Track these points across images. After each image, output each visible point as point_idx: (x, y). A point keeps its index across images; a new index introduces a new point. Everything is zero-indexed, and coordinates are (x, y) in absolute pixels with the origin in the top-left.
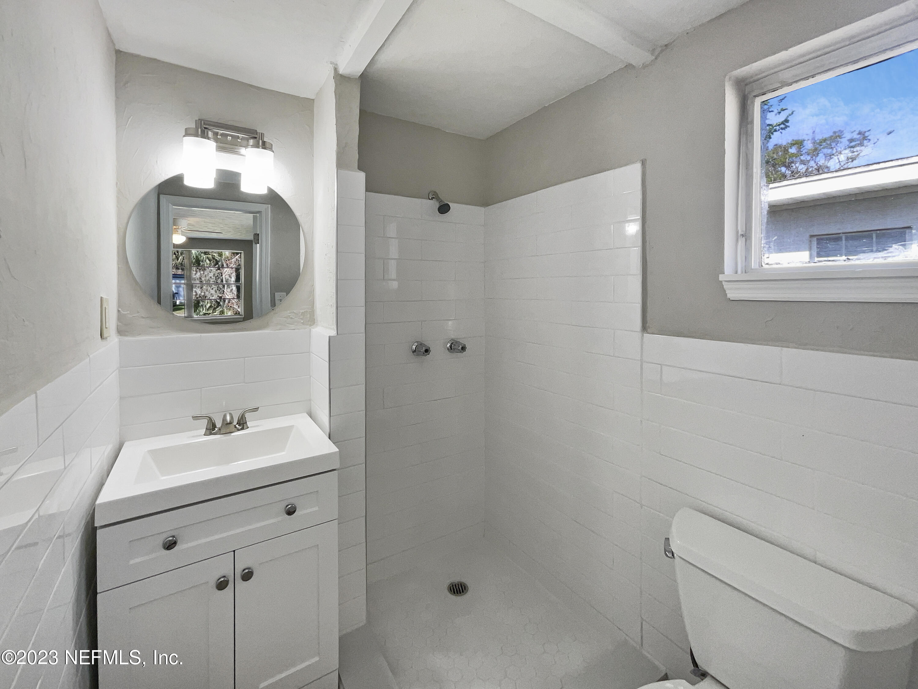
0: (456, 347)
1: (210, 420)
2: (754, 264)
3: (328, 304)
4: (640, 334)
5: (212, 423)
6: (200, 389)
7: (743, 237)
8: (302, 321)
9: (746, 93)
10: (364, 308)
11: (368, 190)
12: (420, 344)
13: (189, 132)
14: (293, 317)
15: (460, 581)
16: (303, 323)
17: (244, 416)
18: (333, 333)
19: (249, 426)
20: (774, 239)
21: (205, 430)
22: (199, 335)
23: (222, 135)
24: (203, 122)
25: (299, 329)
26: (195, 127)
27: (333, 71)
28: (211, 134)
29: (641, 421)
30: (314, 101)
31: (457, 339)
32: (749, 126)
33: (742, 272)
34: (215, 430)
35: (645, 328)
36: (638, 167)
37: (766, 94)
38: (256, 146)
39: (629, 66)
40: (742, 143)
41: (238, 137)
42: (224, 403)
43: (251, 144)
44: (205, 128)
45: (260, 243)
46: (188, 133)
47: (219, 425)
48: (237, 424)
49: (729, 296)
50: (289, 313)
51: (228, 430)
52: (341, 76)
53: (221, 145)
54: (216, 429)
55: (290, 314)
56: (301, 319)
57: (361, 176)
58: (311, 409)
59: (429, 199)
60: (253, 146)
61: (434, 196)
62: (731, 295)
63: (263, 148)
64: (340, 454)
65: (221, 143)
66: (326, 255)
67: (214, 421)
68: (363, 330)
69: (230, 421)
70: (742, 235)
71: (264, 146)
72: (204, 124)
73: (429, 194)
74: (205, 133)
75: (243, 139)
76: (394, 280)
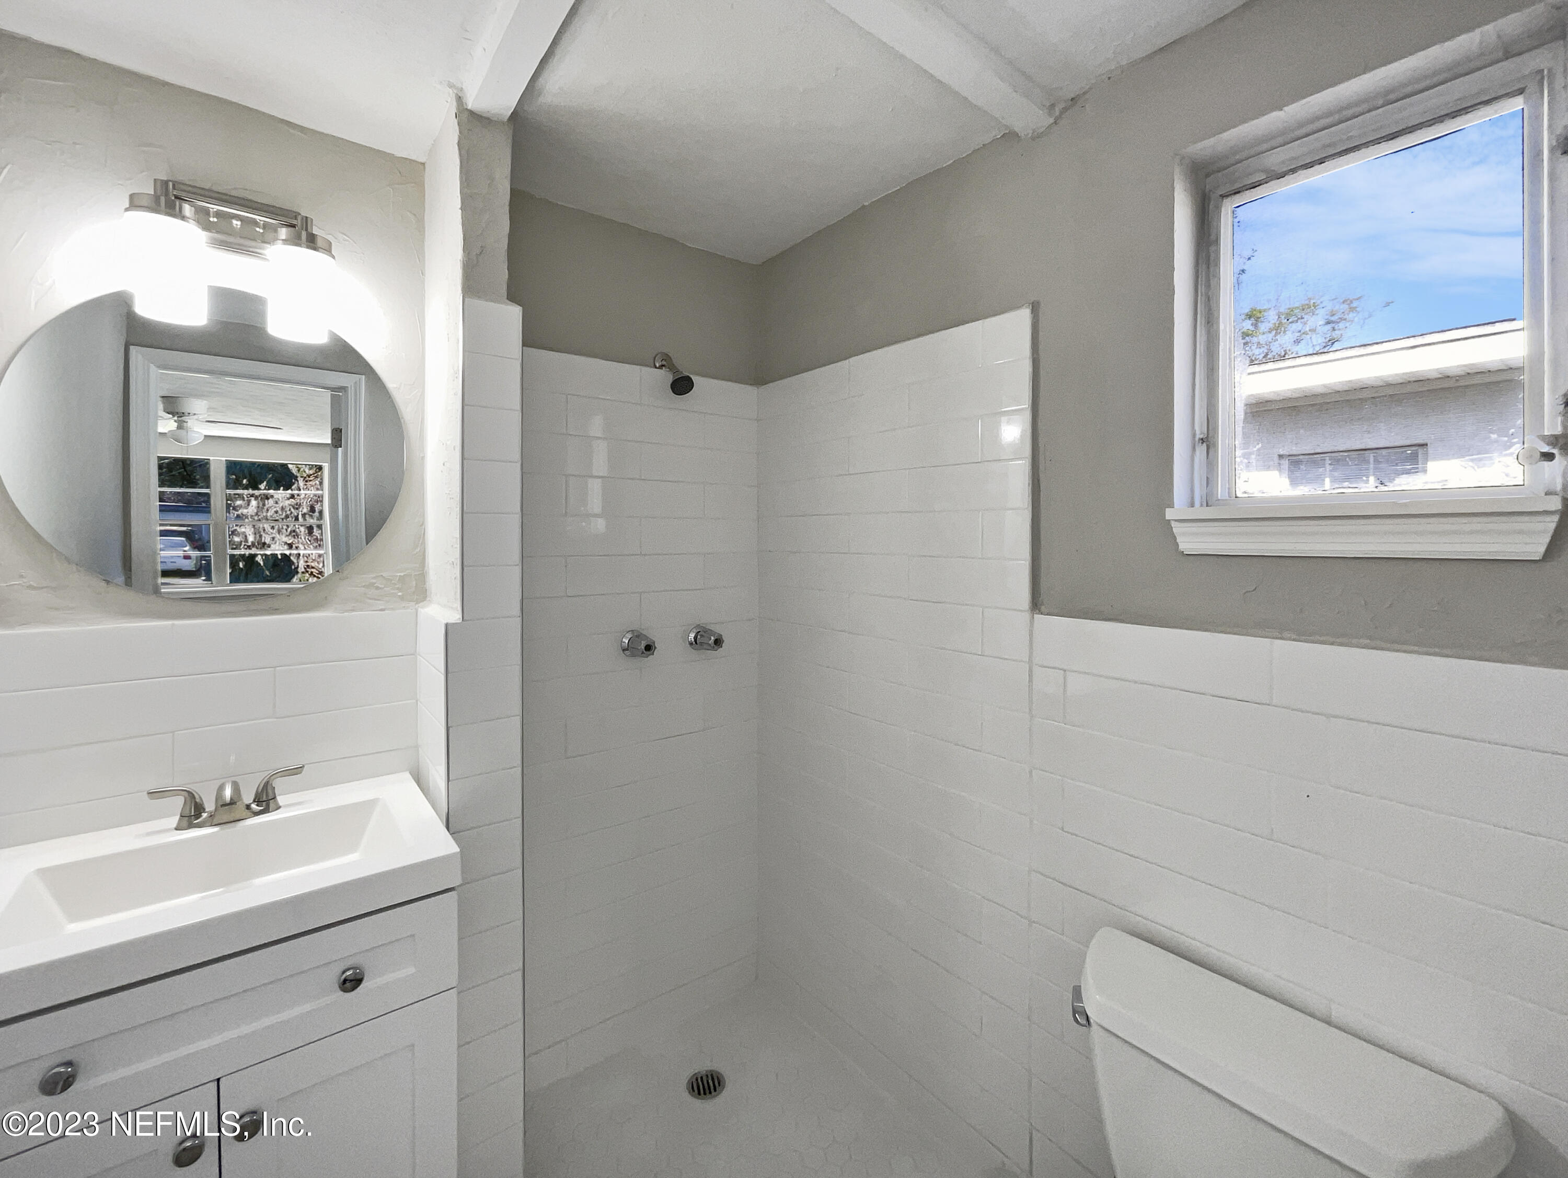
0: (704, 640)
1: (191, 795)
2: (1221, 492)
3: (448, 561)
4: (1027, 616)
5: (196, 803)
6: (171, 734)
7: (1202, 443)
8: (400, 594)
9: (1207, 190)
10: (518, 570)
11: (527, 342)
12: (637, 636)
13: (137, 202)
14: (380, 586)
15: (710, 1068)
16: (402, 598)
17: (269, 787)
18: (455, 617)
19: (281, 804)
20: (1255, 449)
21: (178, 817)
22: (170, 622)
23: (218, 214)
24: (171, 184)
25: (393, 609)
26: (153, 193)
27: (455, 104)
28: (191, 210)
29: (1031, 772)
30: (425, 168)
31: (706, 624)
32: (1212, 248)
33: (1202, 505)
34: (201, 816)
35: (1036, 606)
36: (1024, 315)
37: (1241, 194)
38: (295, 241)
39: (1010, 136)
40: (1200, 277)
41: (255, 223)
42: (233, 758)
43: (284, 237)
44: (177, 197)
45: (343, 446)
46: (134, 203)
47: (210, 806)
48: (254, 801)
49: (1182, 547)
50: (374, 578)
51: (233, 814)
52: (472, 113)
53: (216, 236)
54: (205, 815)
55: (374, 581)
56: (398, 589)
57: (514, 313)
58: (418, 765)
59: (656, 368)
60: (286, 241)
61: (666, 362)
62: (1187, 544)
63: (308, 247)
64: (462, 857)
65: (218, 232)
66: (444, 465)
67: (200, 798)
68: (516, 610)
69: (231, 799)
70: (1202, 440)
71: (312, 242)
72: (174, 188)
73: (655, 358)
74: (174, 208)
75: (265, 226)
76: (596, 516)
